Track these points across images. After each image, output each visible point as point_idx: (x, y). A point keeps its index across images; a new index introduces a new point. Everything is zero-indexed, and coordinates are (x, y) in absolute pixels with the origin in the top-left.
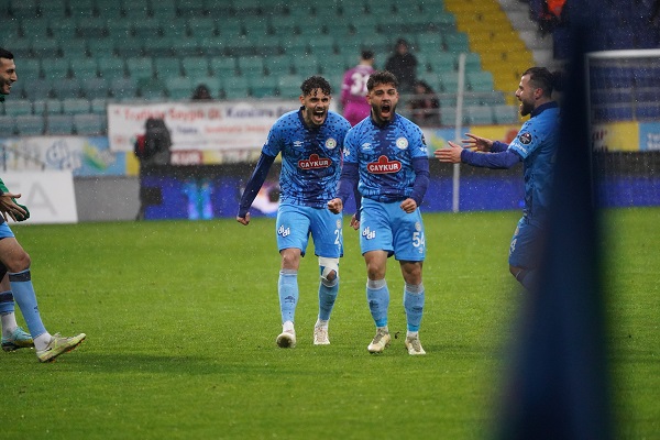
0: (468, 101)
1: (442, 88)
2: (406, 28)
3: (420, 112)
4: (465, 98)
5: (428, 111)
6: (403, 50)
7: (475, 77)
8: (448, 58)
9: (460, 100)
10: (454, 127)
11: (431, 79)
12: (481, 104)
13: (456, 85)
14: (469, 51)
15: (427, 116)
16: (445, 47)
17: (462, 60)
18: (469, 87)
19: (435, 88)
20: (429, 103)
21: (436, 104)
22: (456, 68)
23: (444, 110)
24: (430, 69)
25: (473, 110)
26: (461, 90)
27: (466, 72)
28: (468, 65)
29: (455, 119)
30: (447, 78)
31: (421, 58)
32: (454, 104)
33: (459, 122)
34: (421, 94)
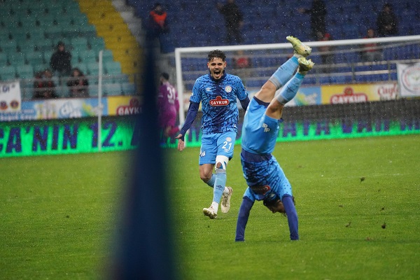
0: (105, 81)
1: (89, 73)
2: (64, 35)
3: (75, 88)
4: (103, 79)
5: (80, 87)
6: (62, 49)
7: (109, 65)
8: (92, 53)
9: (100, 81)
10: (97, 97)
11: (82, 67)
12: (114, 82)
13: (97, 70)
14: (105, 49)
15: (80, 90)
16: (90, 46)
17: (101, 54)
18: (106, 71)
19: (85, 73)
20: (81, 82)
21: (86, 83)
22: (98, 60)
23: (91, 86)
24: (80, 60)
25: (109, 86)
26: (101, 73)
27: (104, 62)
28: (104, 58)
29: (97, 93)
30: (92, 66)
31: (74, 54)
32: (97, 83)
33: (100, 94)
34: (76, 76)
